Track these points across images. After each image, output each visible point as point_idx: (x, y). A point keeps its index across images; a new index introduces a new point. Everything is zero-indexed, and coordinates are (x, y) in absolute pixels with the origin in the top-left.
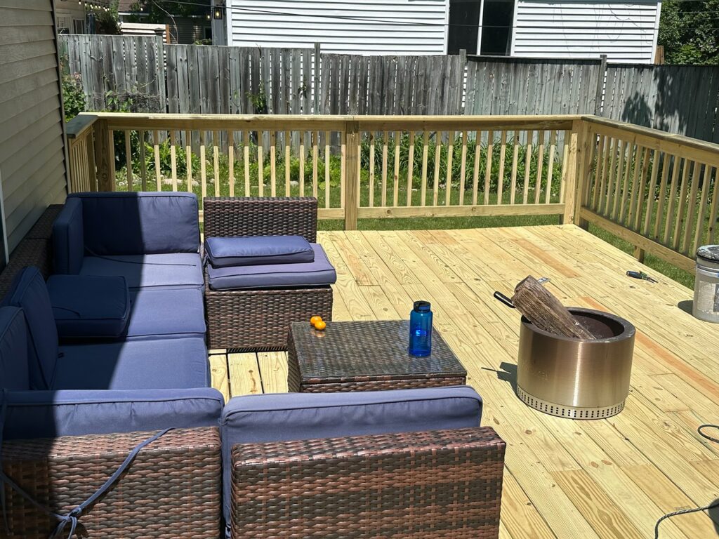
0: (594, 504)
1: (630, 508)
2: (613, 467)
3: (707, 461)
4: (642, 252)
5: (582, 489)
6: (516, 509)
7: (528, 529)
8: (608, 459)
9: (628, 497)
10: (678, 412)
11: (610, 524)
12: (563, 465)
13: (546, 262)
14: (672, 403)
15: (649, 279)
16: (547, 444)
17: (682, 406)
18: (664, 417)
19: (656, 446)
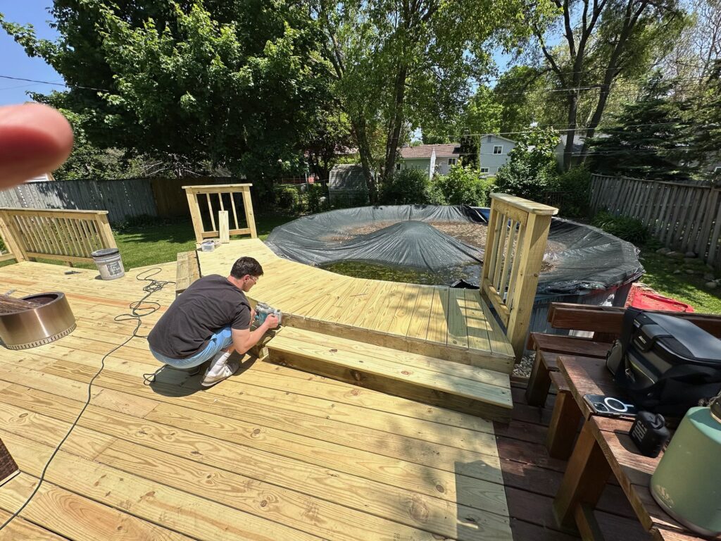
0: (69, 370)
1: (88, 362)
2: (76, 351)
3: (121, 328)
4: (70, 262)
5: (60, 367)
6: (21, 396)
7: (32, 399)
8: (72, 350)
9: (86, 358)
10: (104, 317)
11: (79, 373)
12: (47, 364)
13: (11, 283)
14: (100, 315)
15: (77, 273)
16: (34, 360)
17: (104, 314)
18: (97, 322)
19: (96, 334)
